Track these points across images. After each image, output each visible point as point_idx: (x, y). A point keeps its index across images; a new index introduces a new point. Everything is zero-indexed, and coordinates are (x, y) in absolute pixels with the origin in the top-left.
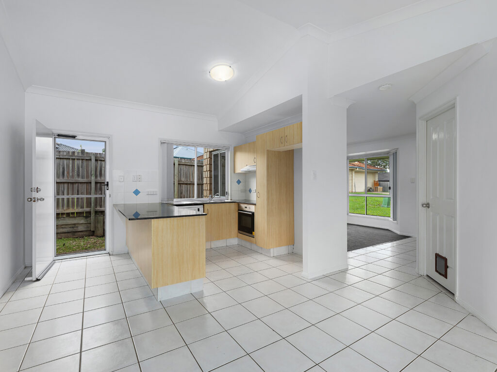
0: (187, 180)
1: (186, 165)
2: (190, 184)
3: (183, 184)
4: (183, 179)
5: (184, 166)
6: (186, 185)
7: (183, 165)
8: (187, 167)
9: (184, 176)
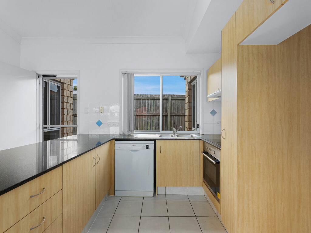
0: (179, 113)
1: (178, 100)
2: (181, 116)
3: (175, 116)
4: (176, 112)
5: (177, 101)
6: (178, 117)
7: (176, 99)
8: (179, 101)
9: (177, 109)
